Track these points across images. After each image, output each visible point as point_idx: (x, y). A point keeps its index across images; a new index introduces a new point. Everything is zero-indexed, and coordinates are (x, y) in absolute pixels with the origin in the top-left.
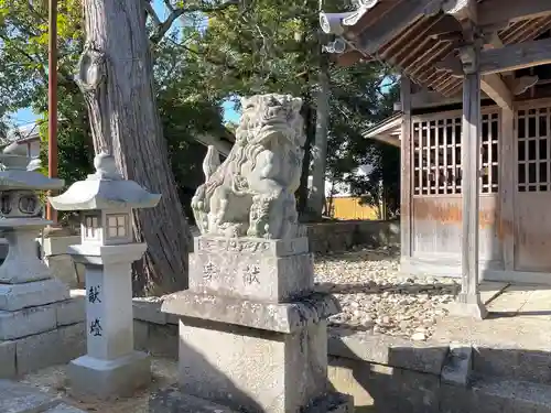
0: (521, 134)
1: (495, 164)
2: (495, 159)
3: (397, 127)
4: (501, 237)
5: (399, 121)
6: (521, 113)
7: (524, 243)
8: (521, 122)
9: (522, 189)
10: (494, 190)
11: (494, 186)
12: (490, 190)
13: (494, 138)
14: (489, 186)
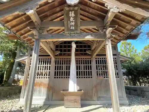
0: (56, 64)
1: (49, 71)
2: (49, 70)
3: (26, 59)
4: (49, 91)
5: (27, 57)
6: (56, 59)
7: (54, 92)
8: (56, 61)
9: (55, 78)
10: (49, 78)
11: (49, 77)
12: (48, 78)
13: (50, 64)
14: (47, 77)
